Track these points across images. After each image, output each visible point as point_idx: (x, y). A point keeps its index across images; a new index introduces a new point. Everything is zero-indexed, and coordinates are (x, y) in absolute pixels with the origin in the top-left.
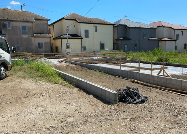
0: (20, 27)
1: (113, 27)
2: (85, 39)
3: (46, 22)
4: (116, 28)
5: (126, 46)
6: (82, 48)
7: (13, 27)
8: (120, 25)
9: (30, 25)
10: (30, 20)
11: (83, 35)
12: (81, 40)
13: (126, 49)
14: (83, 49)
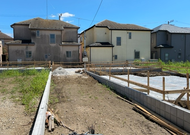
0: (48, 36)
1: (151, 33)
2: (116, 47)
3: (76, 30)
4: (155, 35)
5: (167, 55)
6: (113, 56)
7: (41, 35)
8: (159, 30)
9: (59, 33)
10: (58, 28)
11: (114, 42)
12: (112, 48)
13: (167, 59)
14: (114, 58)
